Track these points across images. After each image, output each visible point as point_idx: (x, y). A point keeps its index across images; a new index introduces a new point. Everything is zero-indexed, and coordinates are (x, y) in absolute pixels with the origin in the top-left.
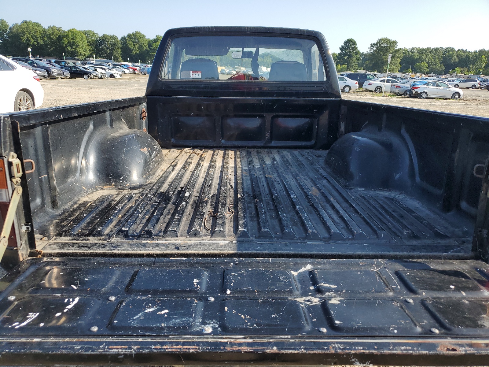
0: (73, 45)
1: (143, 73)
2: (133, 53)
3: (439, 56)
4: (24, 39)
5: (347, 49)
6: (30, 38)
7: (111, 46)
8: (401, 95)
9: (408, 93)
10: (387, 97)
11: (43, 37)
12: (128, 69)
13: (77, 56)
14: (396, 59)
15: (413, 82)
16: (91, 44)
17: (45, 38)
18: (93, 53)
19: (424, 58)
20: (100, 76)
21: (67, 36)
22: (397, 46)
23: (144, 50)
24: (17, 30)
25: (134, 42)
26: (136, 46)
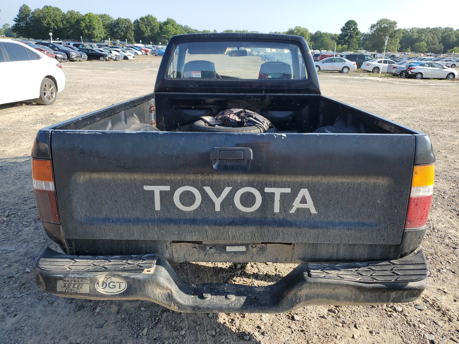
0: (90, 28)
1: (154, 55)
2: (145, 35)
3: (437, 36)
4: (45, 23)
5: (348, 30)
6: (50, 22)
7: (124, 29)
8: (397, 76)
9: (404, 73)
10: (383, 78)
11: (62, 21)
12: (141, 51)
13: (94, 38)
14: (395, 39)
15: (409, 63)
16: (106, 27)
17: (65, 22)
18: (108, 35)
19: (423, 37)
20: (114, 58)
21: (85, 19)
22: (397, 26)
23: (155, 32)
24: (39, 14)
25: (146, 25)
26: (148, 28)
